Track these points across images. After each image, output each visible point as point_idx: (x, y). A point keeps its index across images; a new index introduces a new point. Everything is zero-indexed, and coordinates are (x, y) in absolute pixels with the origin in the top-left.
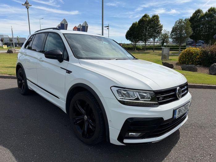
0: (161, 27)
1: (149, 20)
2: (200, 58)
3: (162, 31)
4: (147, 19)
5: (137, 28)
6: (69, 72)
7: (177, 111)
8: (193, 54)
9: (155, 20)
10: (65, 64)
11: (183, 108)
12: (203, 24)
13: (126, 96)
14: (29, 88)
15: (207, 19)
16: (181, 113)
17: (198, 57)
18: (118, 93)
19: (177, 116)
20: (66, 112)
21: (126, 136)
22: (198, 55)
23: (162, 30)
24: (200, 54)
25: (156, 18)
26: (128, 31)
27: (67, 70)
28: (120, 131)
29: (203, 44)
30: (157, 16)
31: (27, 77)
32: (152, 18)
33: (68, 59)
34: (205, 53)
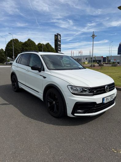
6: (45, 78)
7: (105, 99)
10: (42, 73)
11: (110, 97)
13: (76, 91)
14: (20, 87)
16: (108, 100)
18: (71, 89)
19: (105, 102)
20: (43, 100)
21: (76, 112)
27: (43, 77)
28: (72, 109)
31: (18, 81)
33: (44, 70)
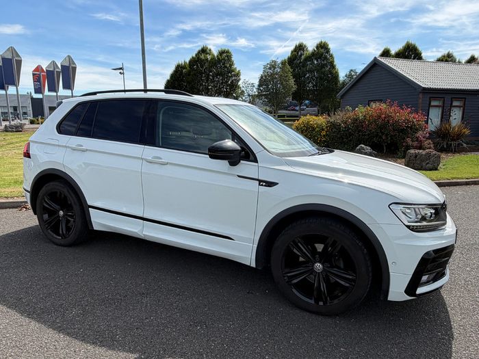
0: (238, 75)
1: (212, 59)
2: (327, 135)
3: (239, 83)
4: (209, 57)
5: (189, 75)
6: (269, 184)
8: (314, 129)
9: (224, 59)
10: (246, 168)
12: (311, 71)
15: (316, 62)
17: (324, 133)
22: (323, 130)
23: (240, 80)
24: (327, 127)
25: (225, 56)
26: (168, 81)
27: (261, 181)
29: (307, 107)
30: (228, 52)
32: (217, 56)
34: (333, 126)
